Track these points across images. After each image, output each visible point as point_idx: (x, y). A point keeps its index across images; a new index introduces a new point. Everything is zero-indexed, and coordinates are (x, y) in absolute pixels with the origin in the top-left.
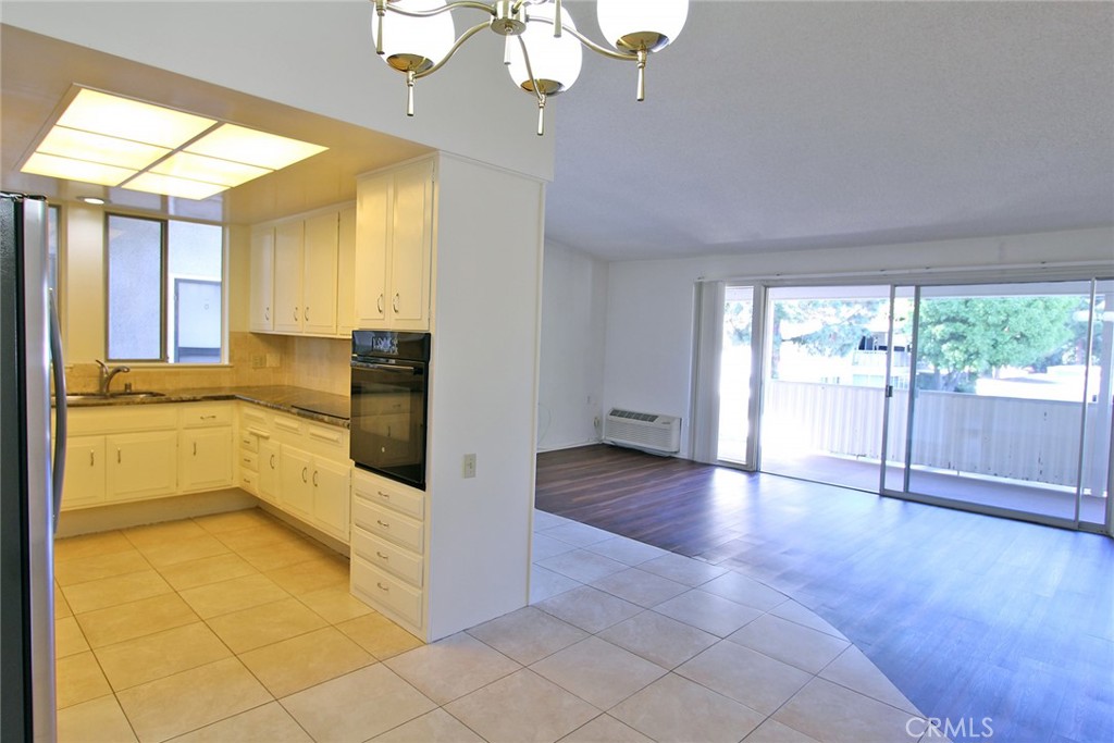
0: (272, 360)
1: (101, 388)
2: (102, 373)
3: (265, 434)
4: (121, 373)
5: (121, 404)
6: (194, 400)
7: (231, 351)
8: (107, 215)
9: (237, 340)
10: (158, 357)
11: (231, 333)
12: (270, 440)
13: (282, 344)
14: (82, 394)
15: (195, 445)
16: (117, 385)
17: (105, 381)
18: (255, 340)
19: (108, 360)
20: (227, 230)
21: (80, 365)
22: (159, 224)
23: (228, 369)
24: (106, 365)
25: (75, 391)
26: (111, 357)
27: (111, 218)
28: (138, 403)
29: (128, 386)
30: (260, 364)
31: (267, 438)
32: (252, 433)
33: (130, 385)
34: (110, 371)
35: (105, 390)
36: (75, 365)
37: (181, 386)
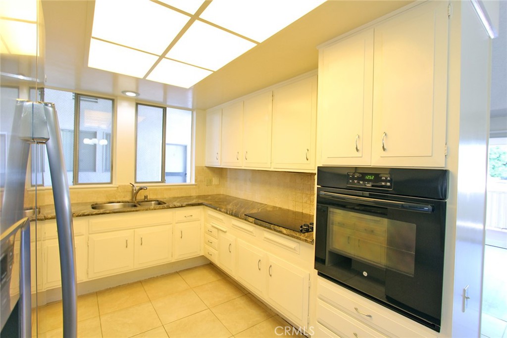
0: (215, 181)
1: (132, 198)
2: (133, 190)
3: (224, 230)
4: (142, 190)
5: (143, 210)
6: (182, 207)
7: (196, 176)
8: (137, 104)
9: (199, 171)
10: (160, 180)
11: (196, 167)
12: (227, 233)
13: (220, 172)
14: (122, 202)
15: (182, 232)
16: (140, 197)
17: (135, 194)
18: (208, 171)
19: (136, 182)
20: (195, 113)
21: (123, 186)
22: (162, 109)
23: (195, 186)
24: (135, 185)
25: (119, 200)
26: (138, 180)
27: (139, 106)
28: (152, 209)
29: (146, 197)
30: (210, 183)
31: (225, 232)
32: (213, 226)
33: (147, 196)
34: (137, 188)
35: (134, 200)
36: (119, 186)
37: (172, 196)
